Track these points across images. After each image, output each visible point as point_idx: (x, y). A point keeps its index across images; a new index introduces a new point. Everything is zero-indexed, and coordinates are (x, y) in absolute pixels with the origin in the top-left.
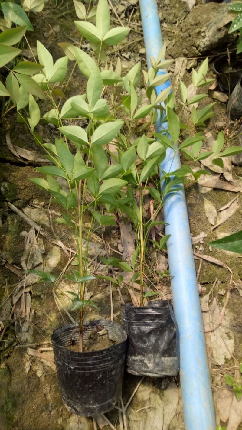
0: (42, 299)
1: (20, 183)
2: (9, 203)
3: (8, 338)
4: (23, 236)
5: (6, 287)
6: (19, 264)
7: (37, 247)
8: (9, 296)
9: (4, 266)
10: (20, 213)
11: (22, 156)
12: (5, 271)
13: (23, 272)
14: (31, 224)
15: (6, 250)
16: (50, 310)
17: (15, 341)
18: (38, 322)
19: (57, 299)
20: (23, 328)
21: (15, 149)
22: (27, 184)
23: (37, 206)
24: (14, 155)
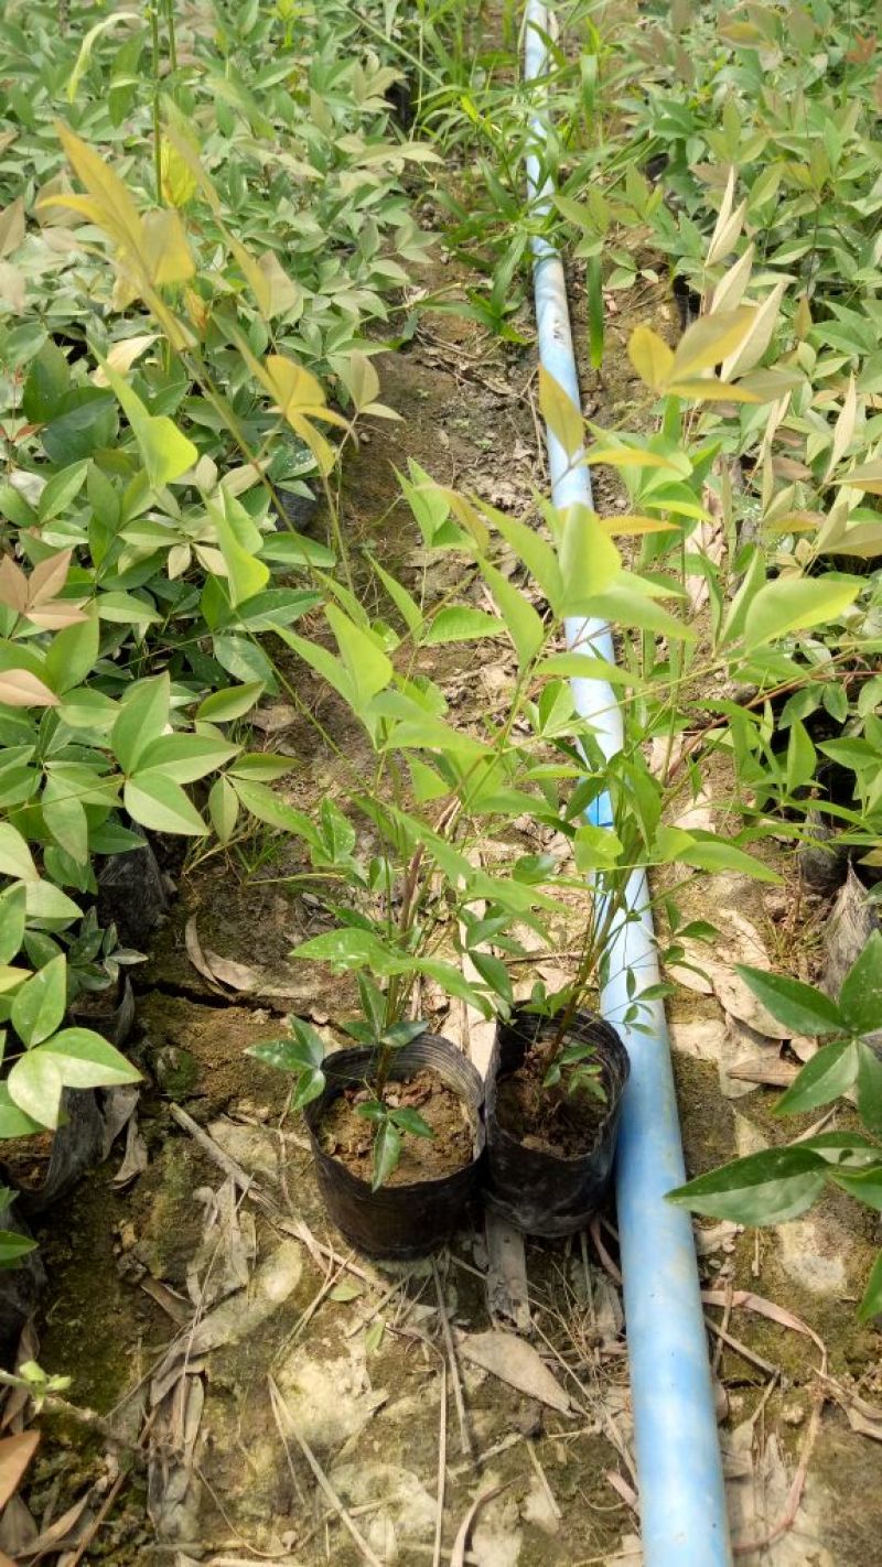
0: (235, 1399)
1: (207, 1051)
2: (173, 1105)
3: (125, 1515)
4: (202, 1199)
5: (138, 1352)
6: (179, 1284)
7: (236, 1236)
8: (140, 1380)
9: (137, 1286)
10: (201, 1135)
11: (222, 978)
12: (141, 1303)
13: (190, 1313)
14: (228, 1167)
15: (150, 1237)
16: (255, 1437)
17: (143, 1527)
18: (215, 1471)
19: (281, 1401)
20: (172, 1487)
21: (206, 960)
22: (227, 1056)
23: (248, 1119)
24: (201, 976)
